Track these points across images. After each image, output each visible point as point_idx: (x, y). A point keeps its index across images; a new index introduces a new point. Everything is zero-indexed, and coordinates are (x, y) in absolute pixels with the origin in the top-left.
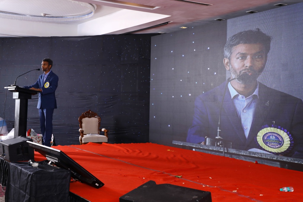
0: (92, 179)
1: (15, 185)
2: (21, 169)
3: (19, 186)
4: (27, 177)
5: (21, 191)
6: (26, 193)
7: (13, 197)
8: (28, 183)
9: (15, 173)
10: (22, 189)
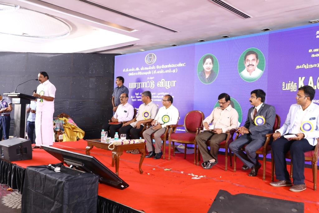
0: (118, 182)
1: (36, 191)
2: (46, 176)
3: (43, 192)
4: (56, 184)
5: (46, 197)
6: (55, 200)
7: (34, 202)
8: (58, 190)
9: (35, 178)
10: (48, 196)
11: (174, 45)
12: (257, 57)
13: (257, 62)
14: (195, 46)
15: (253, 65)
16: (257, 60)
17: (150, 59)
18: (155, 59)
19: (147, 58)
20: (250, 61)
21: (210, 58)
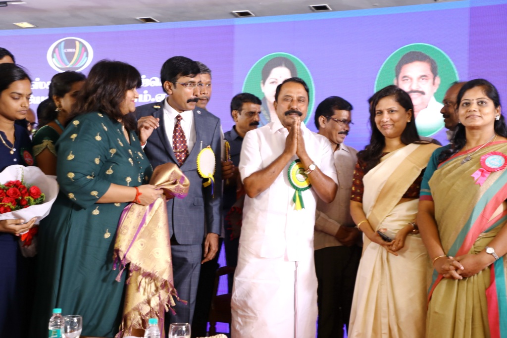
11: (148, 20)
12: (434, 71)
13: (434, 84)
14: (232, 27)
15: (423, 93)
16: (434, 79)
17: (70, 56)
18: (87, 56)
19: (54, 52)
20: (411, 79)
21: (287, 66)
